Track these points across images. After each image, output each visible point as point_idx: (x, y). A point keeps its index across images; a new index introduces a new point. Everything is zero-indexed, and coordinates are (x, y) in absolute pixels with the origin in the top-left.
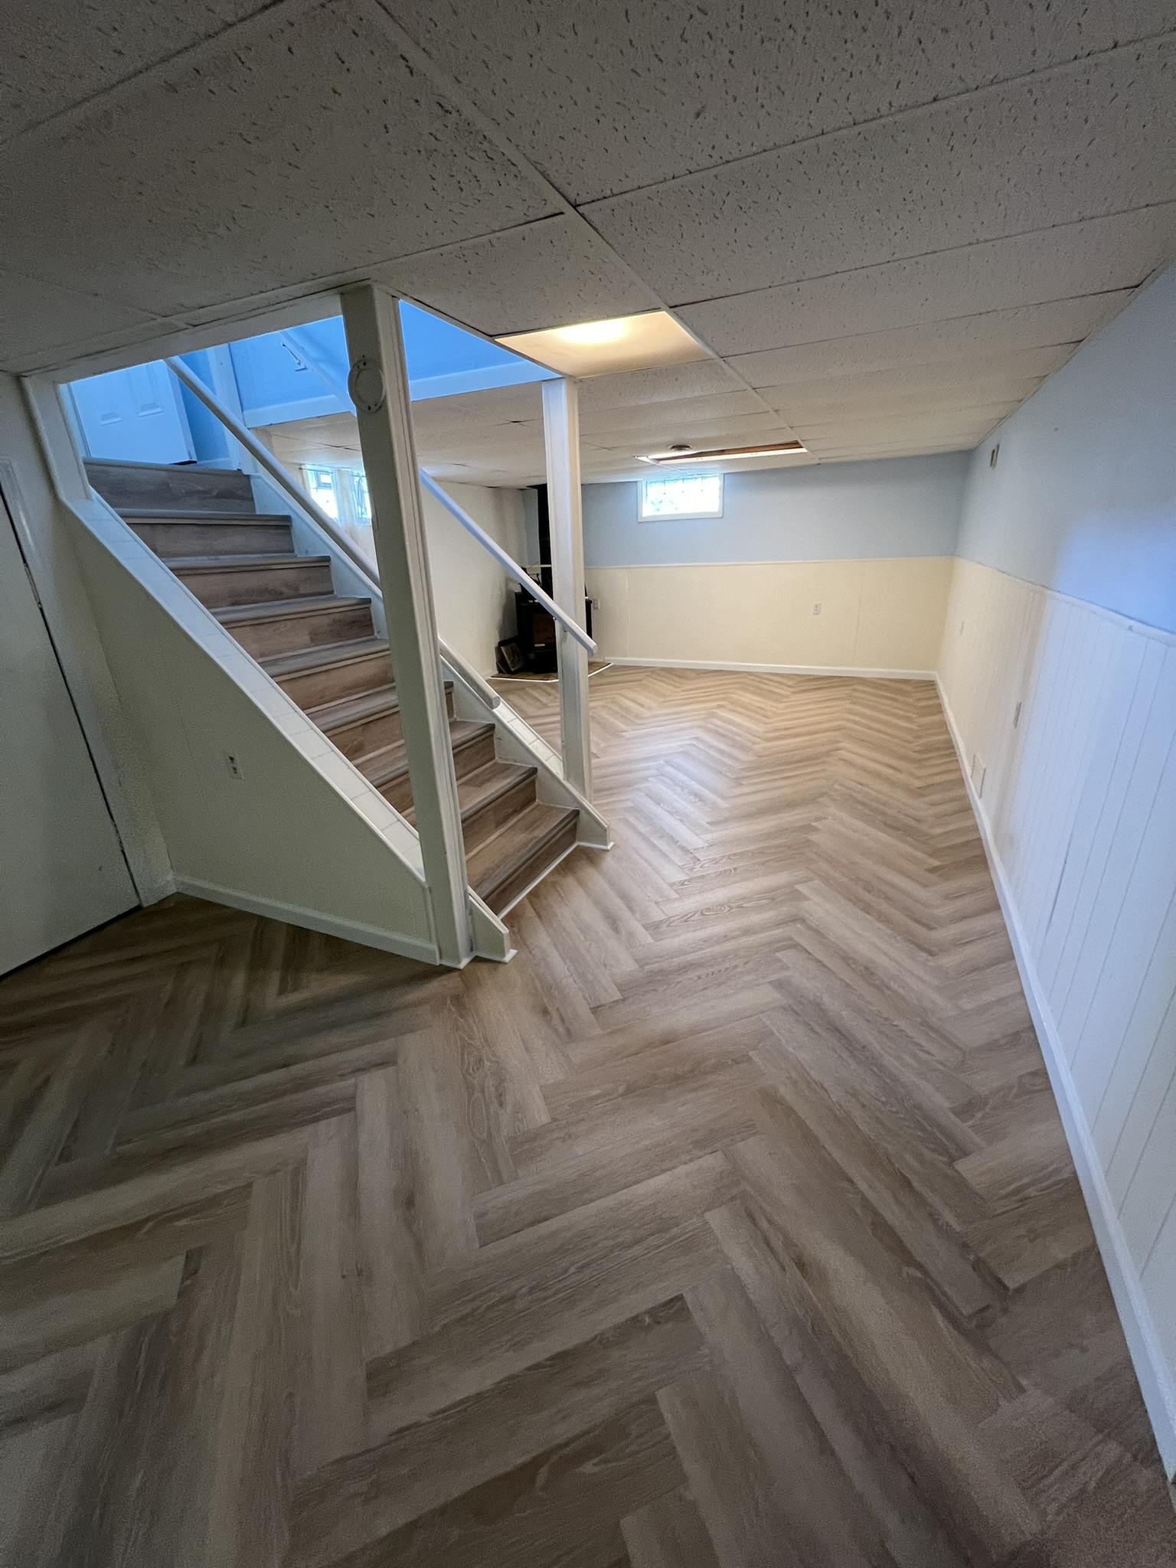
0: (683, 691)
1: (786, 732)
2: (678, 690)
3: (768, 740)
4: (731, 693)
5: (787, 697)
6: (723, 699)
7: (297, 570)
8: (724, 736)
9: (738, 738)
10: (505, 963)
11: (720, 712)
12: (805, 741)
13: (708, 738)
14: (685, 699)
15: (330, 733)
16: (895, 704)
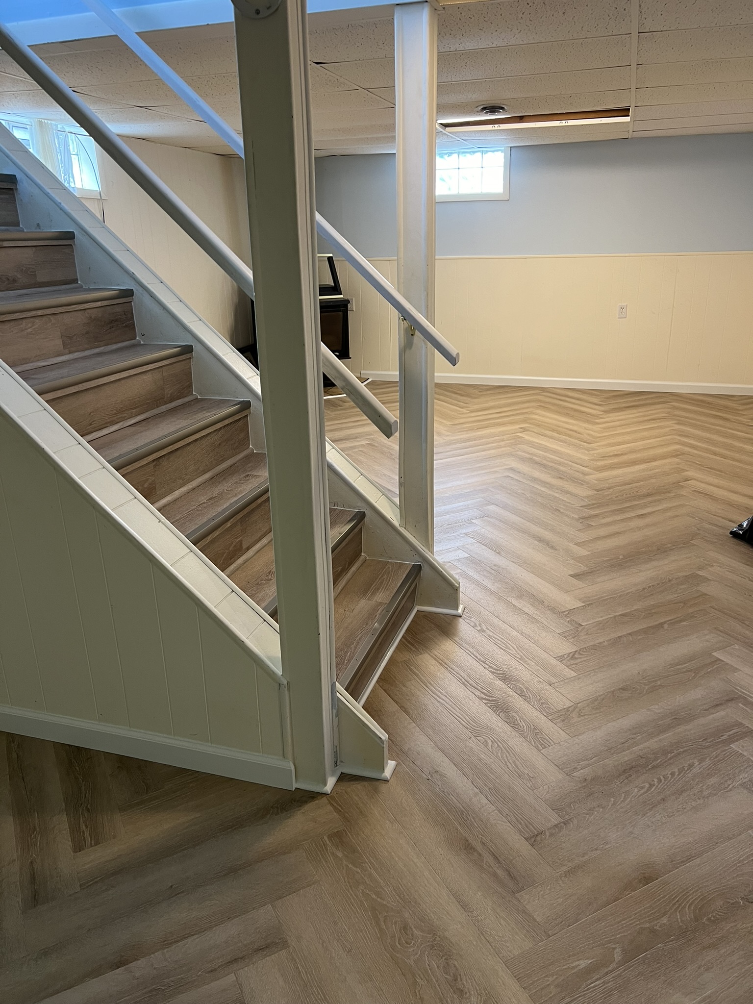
0: (472, 412)
1: (616, 460)
2: (464, 410)
3: (600, 469)
4: (532, 413)
5: (597, 417)
6: (524, 421)
7: (34, 249)
8: (545, 466)
9: (562, 468)
10: (387, 781)
11: (526, 436)
12: (644, 470)
13: (524, 468)
14: (479, 421)
15: (125, 470)
16: (728, 424)
